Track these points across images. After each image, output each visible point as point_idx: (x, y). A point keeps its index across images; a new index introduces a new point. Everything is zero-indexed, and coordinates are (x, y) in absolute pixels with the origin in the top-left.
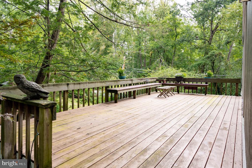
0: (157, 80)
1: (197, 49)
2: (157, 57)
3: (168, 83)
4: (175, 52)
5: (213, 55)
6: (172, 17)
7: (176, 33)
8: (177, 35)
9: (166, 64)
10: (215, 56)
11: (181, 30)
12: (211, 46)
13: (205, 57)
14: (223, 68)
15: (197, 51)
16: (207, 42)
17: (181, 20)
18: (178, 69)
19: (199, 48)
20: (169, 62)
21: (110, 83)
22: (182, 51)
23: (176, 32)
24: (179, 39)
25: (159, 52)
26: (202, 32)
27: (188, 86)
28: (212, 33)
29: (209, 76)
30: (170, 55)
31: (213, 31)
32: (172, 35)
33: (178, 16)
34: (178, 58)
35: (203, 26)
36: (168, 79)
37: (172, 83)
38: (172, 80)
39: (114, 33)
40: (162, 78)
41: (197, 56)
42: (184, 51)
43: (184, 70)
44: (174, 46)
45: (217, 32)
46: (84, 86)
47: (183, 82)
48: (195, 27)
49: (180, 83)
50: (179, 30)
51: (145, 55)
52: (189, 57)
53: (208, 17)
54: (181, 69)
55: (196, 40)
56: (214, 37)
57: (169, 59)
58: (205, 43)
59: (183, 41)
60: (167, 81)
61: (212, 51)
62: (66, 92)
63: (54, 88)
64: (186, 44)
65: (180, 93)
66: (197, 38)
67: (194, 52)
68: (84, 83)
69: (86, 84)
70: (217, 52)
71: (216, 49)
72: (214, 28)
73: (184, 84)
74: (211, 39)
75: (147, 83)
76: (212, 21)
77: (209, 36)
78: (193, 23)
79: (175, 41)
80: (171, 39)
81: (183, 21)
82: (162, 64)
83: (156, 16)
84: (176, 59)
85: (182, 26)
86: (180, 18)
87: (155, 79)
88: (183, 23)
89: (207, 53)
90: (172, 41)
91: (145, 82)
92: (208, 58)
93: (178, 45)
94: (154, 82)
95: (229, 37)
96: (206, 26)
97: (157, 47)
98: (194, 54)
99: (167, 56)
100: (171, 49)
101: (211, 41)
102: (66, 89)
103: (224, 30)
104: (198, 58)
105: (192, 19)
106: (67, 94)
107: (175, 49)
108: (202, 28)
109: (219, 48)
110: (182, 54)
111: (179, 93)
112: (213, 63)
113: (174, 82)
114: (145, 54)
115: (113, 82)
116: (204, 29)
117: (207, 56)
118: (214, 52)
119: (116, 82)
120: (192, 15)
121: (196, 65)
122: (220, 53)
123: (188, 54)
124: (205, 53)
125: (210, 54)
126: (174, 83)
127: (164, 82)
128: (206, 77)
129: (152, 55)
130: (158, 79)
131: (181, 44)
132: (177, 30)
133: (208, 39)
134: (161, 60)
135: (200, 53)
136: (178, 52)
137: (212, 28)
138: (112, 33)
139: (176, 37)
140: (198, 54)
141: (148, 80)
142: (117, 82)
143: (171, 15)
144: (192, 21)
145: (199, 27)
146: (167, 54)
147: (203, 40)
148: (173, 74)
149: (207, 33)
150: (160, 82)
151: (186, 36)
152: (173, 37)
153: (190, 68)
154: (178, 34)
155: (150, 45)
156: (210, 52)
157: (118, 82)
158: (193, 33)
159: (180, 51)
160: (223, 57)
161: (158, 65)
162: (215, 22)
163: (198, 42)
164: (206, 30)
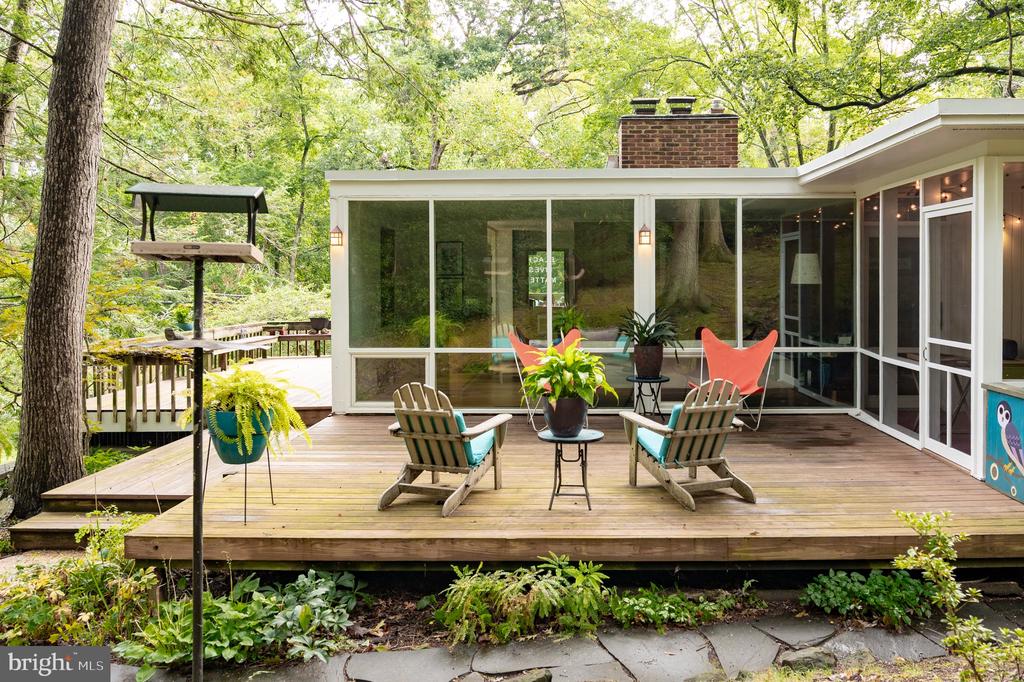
0: (265, 329)
3: (293, 333)
4: (302, 211)
7: (307, 134)
8: (309, 142)
18: (314, 290)
23: (305, 130)
24: (318, 159)
28: (437, 148)
31: (439, 142)
32: (290, 141)
36: (292, 326)
37: (302, 333)
38: (303, 326)
40: (279, 323)
49: (322, 331)
50: (315, 125)
60: (289, 330)
79: (303, 167)
80: (286, 157)
87: (259, 327)
90: (288, 165)
93: (315, 186)
94: (258, 335)
111: (319, 356)
113: (309, 331)
126: (306, 332)
127: (281, 333)
130: (268, 326)
132: (307, 124)
139: (306, 149)
148: (301, 308)
150: (273, 334)
152: (293, 151)
154: (313, 139)
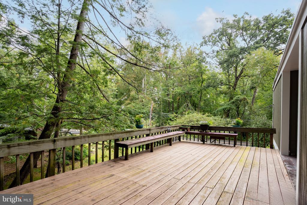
0: (180, 128)
1: (222, 94)
2: (185, 102)
3: (192, 131)
4: (201, 97)
5: (238, 100)
6: (198, 64)
9: (193, 108)
10: (240, 101)
11: (207, 77)
12: (235, 91)
13: (230, 102)
14: (247, 113)
15: (222, 96)
16: (231, 87)
17: (206, 67)
18: (203, 114)
19: (224, 93)
20: (196, 107)
21: (120, 135)
22: (208, 96)
23: (202, 78)
24: (205, 85)
25: (186, 97)
26: (227, 78)
27: (214, 136)
28: (237, 79)
29: (238, 125)
30: (197, 100)
31: (237, 77)
32: (199, 81)
33: (204, 64)
34: (204, 103)
35: (228, 72)
36: (193, 128)
37: (196, 131)
38: (197, 128)
39: (143, 80)
40: (186, 126)
41: (223, 101)
42: (210, 96)
43: (210, 115)
44: (200, 92)
45: (241, 78)
46: (81, 142)
47: (209, 131)
48: (220, 74)
49: (206, 132)
50: (204, 77)
51: (168, 101)
52: (215, 102)
53: (232, 63)
54: (207, 114)
55: (221, 85)
56: (238, 83)
57: (196, 104)
58: (229, 88)
59: (208, 86)
60: (191, 129)
61: (237, 96)
62: (51, 151)
63: (30, 147)
64: (212, 89)
65: (205, 143)
66: (222, 83)
67: (219, 96)
68: (81, 137)
69: (85, 139)
70: (242, 97)
71: (240, 95)
72: (238, 74)
73: (210, 133)
74: (235, 85)
75: (169, 131)
76: (236, 68)
77: (234, 81)
78: (218, 70)
79: (201, 87)
80: (198, 85)
81: (208, 68)
82: (189, 109)
83: (183, 63)
84: (202, 104)
85: (207, 72)
86: (206, 65)
87: (177, 127)
88: (208, 70)
89: (231, 98)
90: (198, 87)
91: (166, 131)
92: (233, 102)
93: (204, 91)
94: (177, 130)
95: (253, 83)
96: (231, 72)
97: (184, 92)
98: (219, 98)
99: (194, 101)
100: (198, 94)
101: (236, 87)
102: (52, 148)
103: (248, 76)
104: (223, 102)
105: (217, 66)
106: (53, 154)
107: (201, 94)
108: (227, 74)
109: (243, 93)
110: (207, 99)
112: (238, 108)
113: (200, 130)
114: (168, 99)
115: (125, 134)
116: (229, 76)
117: (232, 101)
118: (239, 97)
119: (128, 134)
120: (217, 63)
121: (222, 110)
122: (245, 98)
123: (214, 99)
124: (230, 98)
125: (234, 99)
126: (198, 131)
127: (187, 131)
128: (234, 125)
129: (179, 100)
130: (182, 127)
131: (206, 90)
132: (203, 77)
133: (233, 85)
134: (188, 105)
135: (226, 98)
136: (204, 97)
137: (236, 75)
138: (142, 79)
139: (202, 83)
140: (224, 99)
141: (169, 129)
142: (130, 133)
143: (197, 63)
144: (217, 68)
145: (224, 74)
146: (194, 99)
147: (228, 86)
149: (232, 79)
150: (183, 130)
151: (211, 82)
152: (199, 84)
153: (216, 113)
154: (204, 80)
155: (178, 90)
156: (234, 97)
157: (132, 133)
158: (218, 79)
159: (206, 96)
160: (247, 102)
161: (185, 110)
162: (239, 69)
163: (224, 88)
164: (231, 76)
